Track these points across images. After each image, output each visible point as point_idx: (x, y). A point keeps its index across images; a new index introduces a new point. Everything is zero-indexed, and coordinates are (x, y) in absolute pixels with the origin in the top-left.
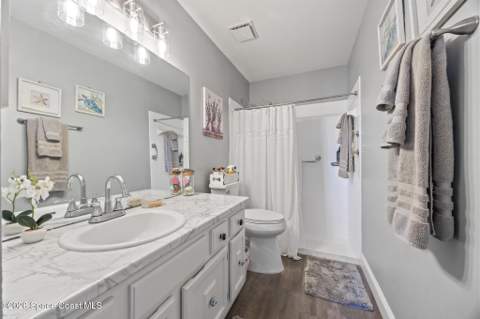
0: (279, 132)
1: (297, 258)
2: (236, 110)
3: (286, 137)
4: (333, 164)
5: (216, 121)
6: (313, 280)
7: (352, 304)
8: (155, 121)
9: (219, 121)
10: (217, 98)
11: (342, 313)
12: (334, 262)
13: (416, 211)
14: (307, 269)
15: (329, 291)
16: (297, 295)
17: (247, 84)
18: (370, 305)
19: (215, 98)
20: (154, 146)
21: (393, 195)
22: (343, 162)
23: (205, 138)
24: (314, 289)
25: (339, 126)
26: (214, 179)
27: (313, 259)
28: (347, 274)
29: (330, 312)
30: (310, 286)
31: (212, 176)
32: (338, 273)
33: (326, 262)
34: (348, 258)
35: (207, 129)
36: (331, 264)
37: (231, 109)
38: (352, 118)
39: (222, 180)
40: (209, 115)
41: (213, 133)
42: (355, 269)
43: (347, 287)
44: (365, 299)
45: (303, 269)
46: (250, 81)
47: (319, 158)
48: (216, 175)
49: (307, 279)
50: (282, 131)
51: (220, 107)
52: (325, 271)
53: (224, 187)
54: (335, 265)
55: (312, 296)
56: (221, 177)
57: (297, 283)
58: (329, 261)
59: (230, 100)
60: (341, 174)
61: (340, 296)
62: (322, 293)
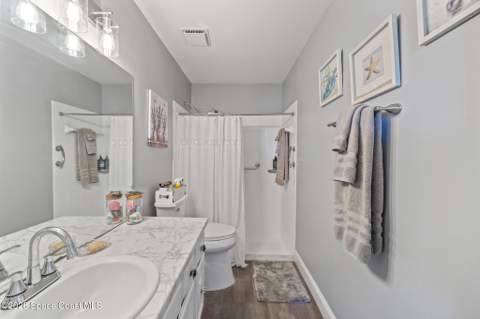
0: (226, 143)
1: (244, 265)
2: (181, 114)
3: (233, 147)
4: (270, 171)
5: (161, 130)
6: (262, 286)
7: (297, 300)
8: (61, 114)
9: (164, 127)
10: (163, 101)
11: (290, 312)
12: (276, 262)
13: (363, 236)
14: (255, 276)
15: (277, 293)
16: (251, 305)
17: (189, 85)
18: (308, 297)
19: (161, 101)
20: (59, 149)
21: (339, 216)
22: (280, 170)
23: (148, 149)
24: (265, 294)
25: (278, 139)
26: (160, 196)
27: (258, 263)
28: (287, 273)
29: (281, 314)
30: (261, 293)
31: (158, 193)
32: (280, 273)
33: (269, 264)
34: (284, 256)
35: (152, 139)
36: (273, 265)
37: (175, 114)
38: (288, 133)
39: (171, 197)
40: (154, 122)
41: (158, 142)
42: (291, 265)
43: (289, 285)
44: (303, 293)
45: (251, 276)
46: (192, 81)
47: (258, 166)
48: (162, 191)
49: (257, 286)
50: (230, 141)
51: (165, 112)
52: (270, 273)
53: (174, 205)
54: (277, 266)
55: (264, 302)
56: (170, 194)
57: (248, 293)
58: (271, 263)
59: (174, 102)
60: (278, 181)
61: (286, 295)
62: (272, 298)
